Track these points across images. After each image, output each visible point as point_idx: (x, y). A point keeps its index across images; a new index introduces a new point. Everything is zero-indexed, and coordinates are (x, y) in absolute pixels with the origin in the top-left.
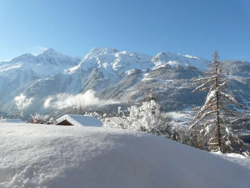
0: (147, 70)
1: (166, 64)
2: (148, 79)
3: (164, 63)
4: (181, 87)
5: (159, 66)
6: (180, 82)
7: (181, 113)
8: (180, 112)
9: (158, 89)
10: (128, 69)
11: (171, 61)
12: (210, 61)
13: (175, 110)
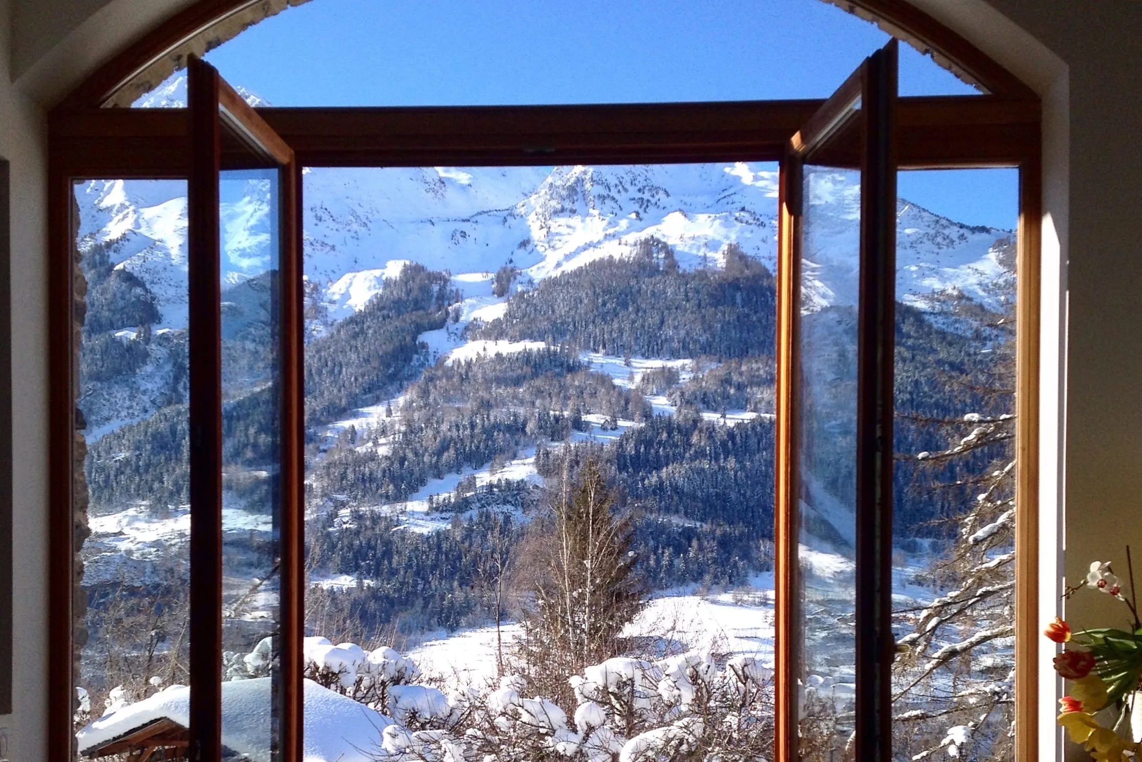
0: (499, 279)
1: (644, 235)
2: (506, 347)
3: (628, 231)
4: (748, 416)
5: (586, 247)
6: (735, 378)
7: (738, 603)
8: (727, 597)
9: (578, 425)
10: (355, 265)
11: (678, 215)
12: (962, 226)
13: (698, 577)
